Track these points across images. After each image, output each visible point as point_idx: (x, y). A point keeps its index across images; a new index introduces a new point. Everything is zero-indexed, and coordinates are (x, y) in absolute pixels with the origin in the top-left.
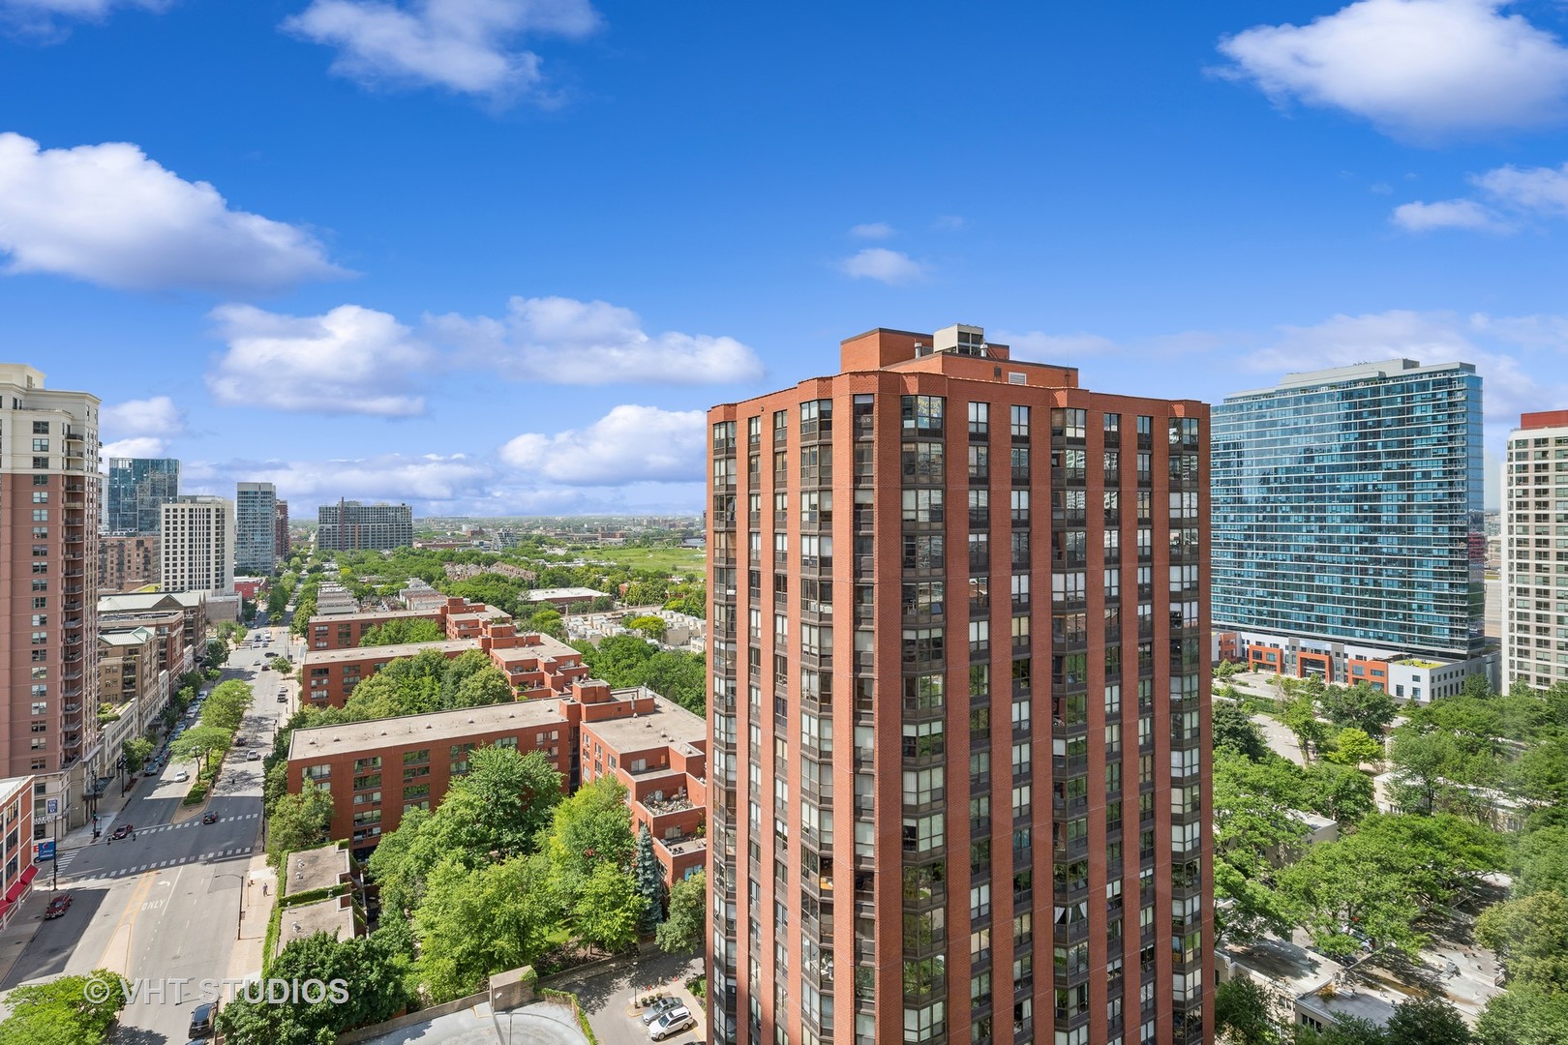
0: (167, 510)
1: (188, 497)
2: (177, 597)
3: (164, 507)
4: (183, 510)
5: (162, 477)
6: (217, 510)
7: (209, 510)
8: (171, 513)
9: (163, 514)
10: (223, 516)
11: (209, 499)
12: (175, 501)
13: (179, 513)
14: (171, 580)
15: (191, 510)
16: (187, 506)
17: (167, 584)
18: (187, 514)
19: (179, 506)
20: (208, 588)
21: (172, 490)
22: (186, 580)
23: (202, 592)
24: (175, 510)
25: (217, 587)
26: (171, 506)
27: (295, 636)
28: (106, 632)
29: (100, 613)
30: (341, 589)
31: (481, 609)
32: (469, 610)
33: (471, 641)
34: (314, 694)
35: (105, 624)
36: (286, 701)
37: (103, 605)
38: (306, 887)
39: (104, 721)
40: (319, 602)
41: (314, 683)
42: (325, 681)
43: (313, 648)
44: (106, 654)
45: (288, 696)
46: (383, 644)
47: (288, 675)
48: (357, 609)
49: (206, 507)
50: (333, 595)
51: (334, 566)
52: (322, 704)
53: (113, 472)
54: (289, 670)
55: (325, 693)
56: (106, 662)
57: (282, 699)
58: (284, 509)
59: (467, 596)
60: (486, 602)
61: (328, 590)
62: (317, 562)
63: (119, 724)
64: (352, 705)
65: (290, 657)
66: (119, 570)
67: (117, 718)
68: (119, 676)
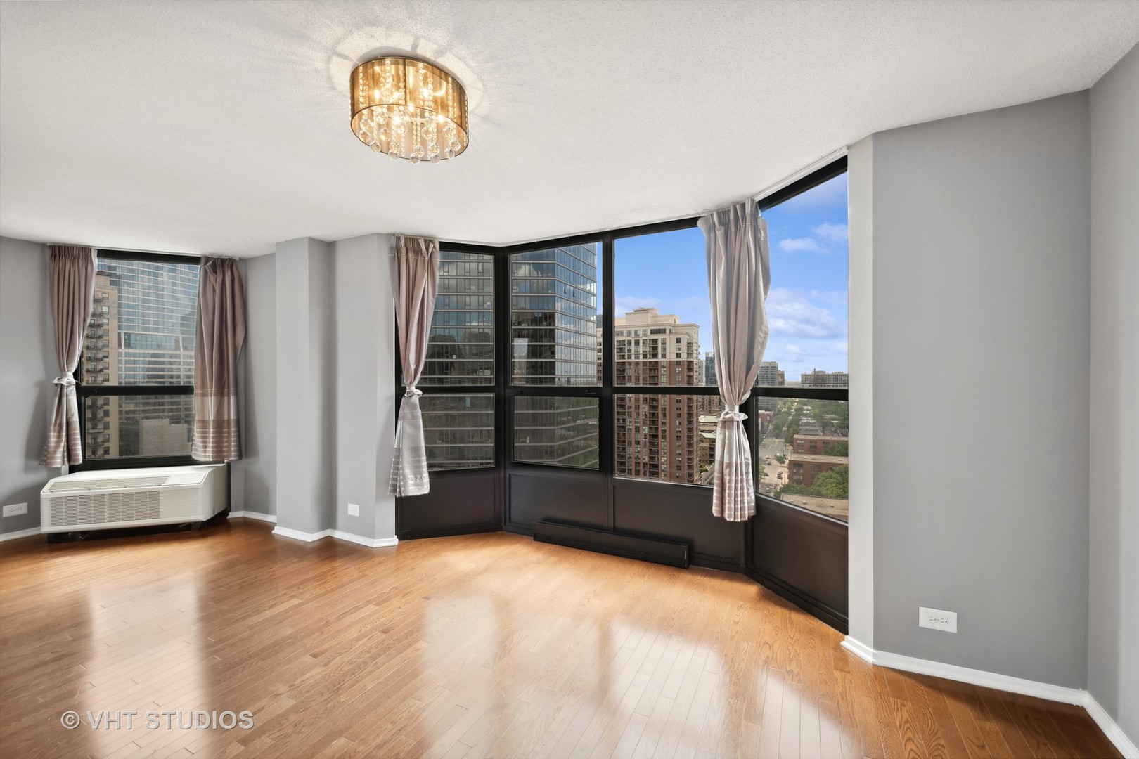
27: (788, 445)
28: (702, 431)
29: (700, 423)
30: (813, 421)
34: (795, 477)
35: (702, 428)
36: (781, 478)
37: (702, 419)
39: (702, 471)
40: (800, 427)
41: (795, 471)
42: (801, 471)
43: (795, 452)
44: (702, 441)
45: (783, 476)
46: (835, 455)
47: (783, 465)
48: (821, 434)
50: (807, 424)
51: (810, 408)
52: (799, 482)
53: (707, 358)
54: (784, 462)
55: (801, 478)
56: (702, 444)
57: (779, 477)
58: (782, 375)
61: (805, 421)
62: (800, 406)
63: (709, 473)
64: (814, 488)
65: (784, 455)
66: (710, 404)
67: (707, 471)
68: (707, 452)
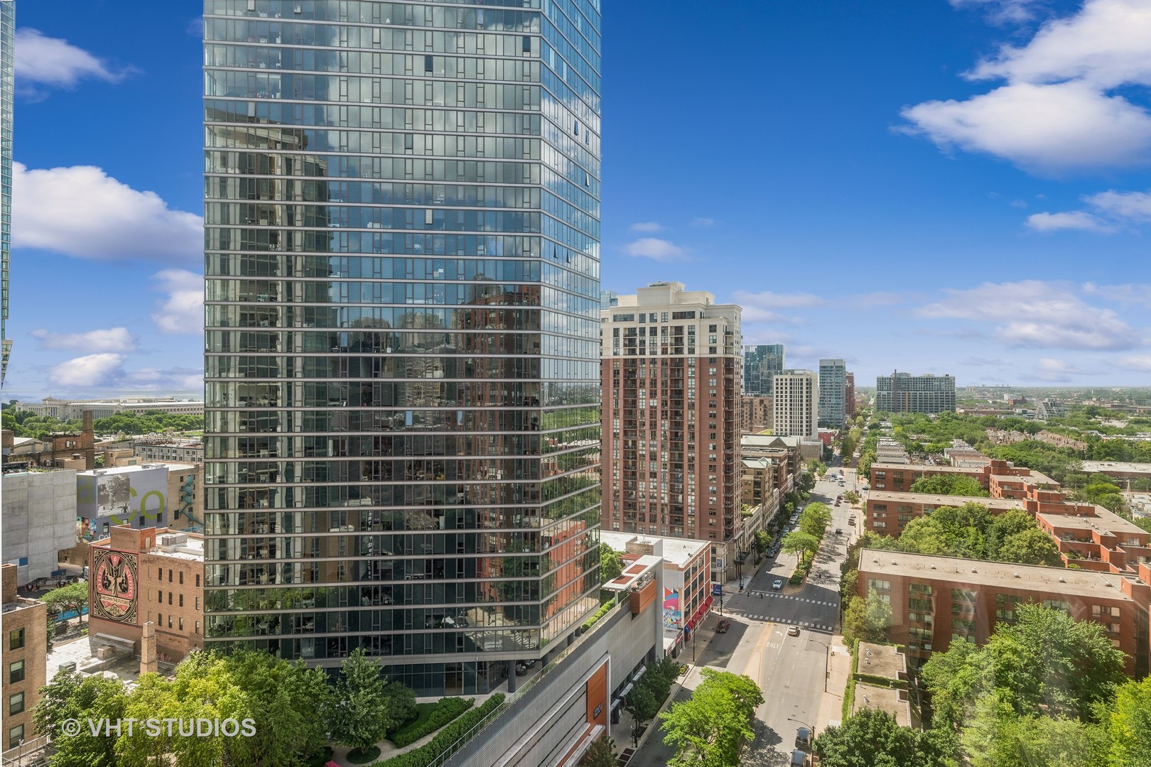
0: (777, 380)
1: (789, 371)
2: (783, 439)
3: (775, 377)
4: (786, 380)
5: (773, 357)
6: (807, 380)
7: (802, 380)
8: (779, 382)
9: (775, 382)
10: (811, 384)
11: (802, 372)
12: (781, 374)
13: (784, 382)
14: (779, 428)
15: (791, 380)
16: (788, 377)
17: (777, 430)
18: (788, 382)
19: (784, 377)
20: (802, 434)
21: (780, 366)
22: (788, 428)
23: (798, 437)
24: (782, 380)
25: (807, 434)
26: (779, 377)
27: (861, 476)
28: (745, 458)
29: (742, 445)
30: (894, 444)
31: (1027, 474)
32: (1012, 473)
33: (1016, 502)
34: (876, 524)
35: (745, 453)
36: (854, 525)
37: (744, 441)
38: (872, 672)
39: (745, 516)
40: (878, 452)
41: (875, 515)
42: (884, 515)
43: (875, 488)
44: (744, 472)
45: (856, 521)
46: (929, 492)
47: (856, 506)
48: (908, 461)
49: (801, 377)
50: (888, 448)
51: (889, 424)
52: (882, 532)
53: (747, 354)
54: (856, 502)
55: (884, 525)
56: (746, 477)
57: (852, 523)
58: (851, 378)
59: (1010, 460)
60: (1031, 467)
61: (885, 443)
62: (876, 421)
63: (753, 519)
64: (905, 539)
65: (857, 492)
66: (751, 419)
67: (751, 515)
68: (752, 488)
